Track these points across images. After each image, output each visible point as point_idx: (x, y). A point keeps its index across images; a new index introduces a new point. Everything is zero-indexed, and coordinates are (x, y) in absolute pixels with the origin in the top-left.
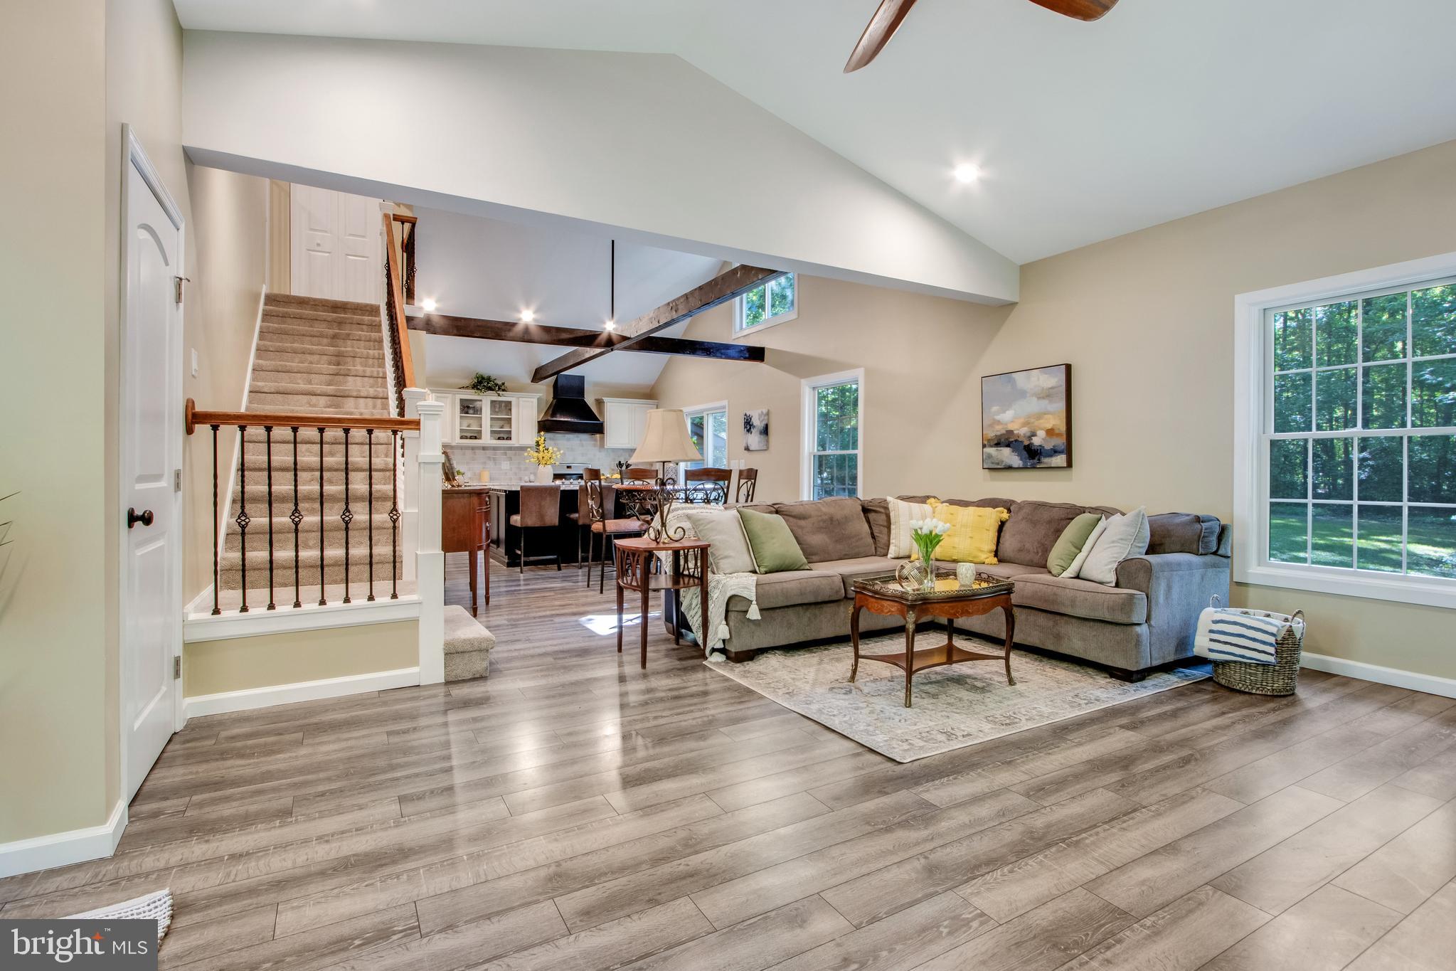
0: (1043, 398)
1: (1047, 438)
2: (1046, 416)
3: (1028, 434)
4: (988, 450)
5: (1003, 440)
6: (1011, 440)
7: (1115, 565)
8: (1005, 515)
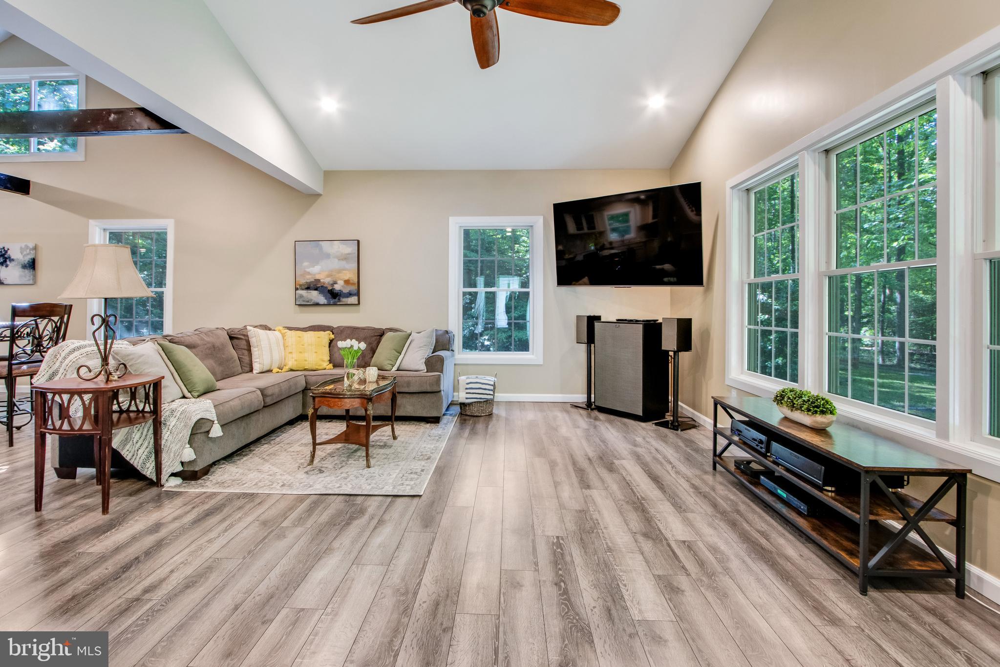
0: (342, 260)
1: (345, 286)
2: (344, 271)
3: (331, 282)
4: (300, 292)
5: (312, 286)
6: (318, 286)
7: (424, 360)
8: (332, 336)
